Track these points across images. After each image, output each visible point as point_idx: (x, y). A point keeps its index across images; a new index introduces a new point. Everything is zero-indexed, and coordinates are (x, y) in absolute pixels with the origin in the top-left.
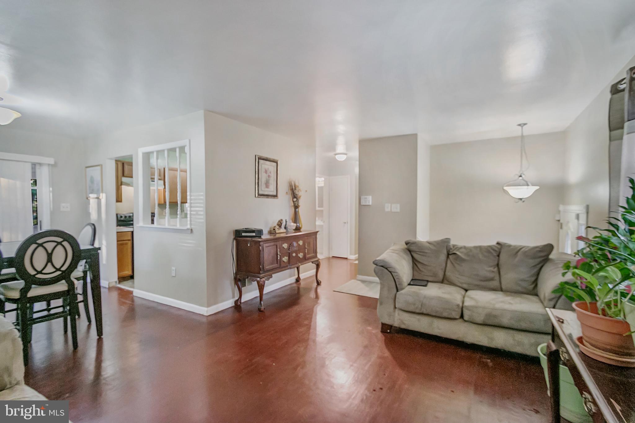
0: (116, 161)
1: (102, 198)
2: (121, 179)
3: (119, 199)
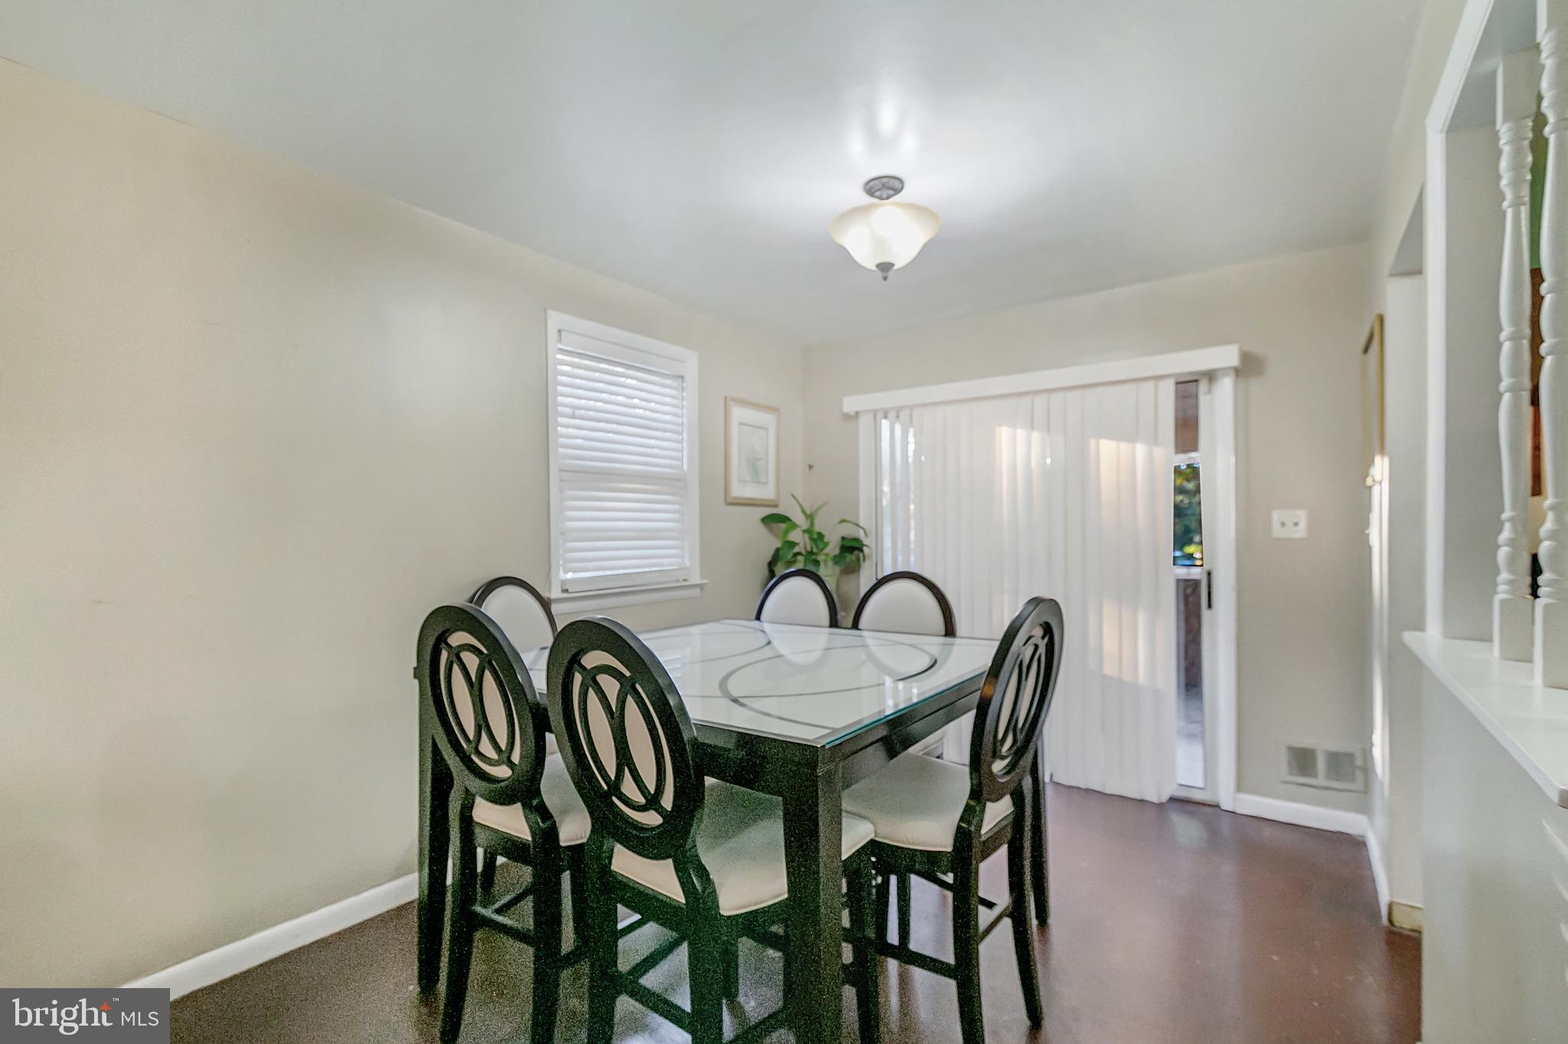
1: (1383, 477)
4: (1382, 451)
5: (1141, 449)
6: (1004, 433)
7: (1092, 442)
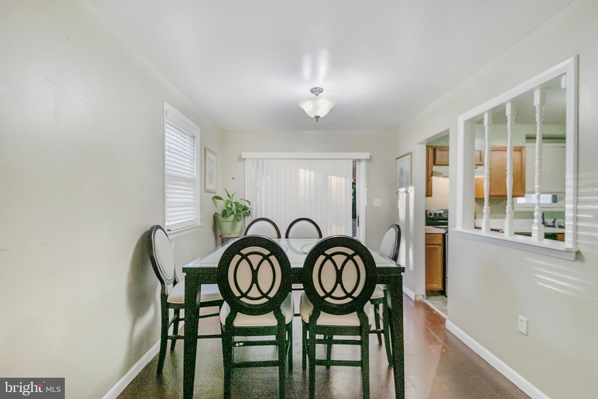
0: (427, 147)
1: (411, 192)
2: (432, 168)
3: (429, 194)
4: (411, 185)
5: (343, 180)
6: (302, 171)
7: (329, 177)
